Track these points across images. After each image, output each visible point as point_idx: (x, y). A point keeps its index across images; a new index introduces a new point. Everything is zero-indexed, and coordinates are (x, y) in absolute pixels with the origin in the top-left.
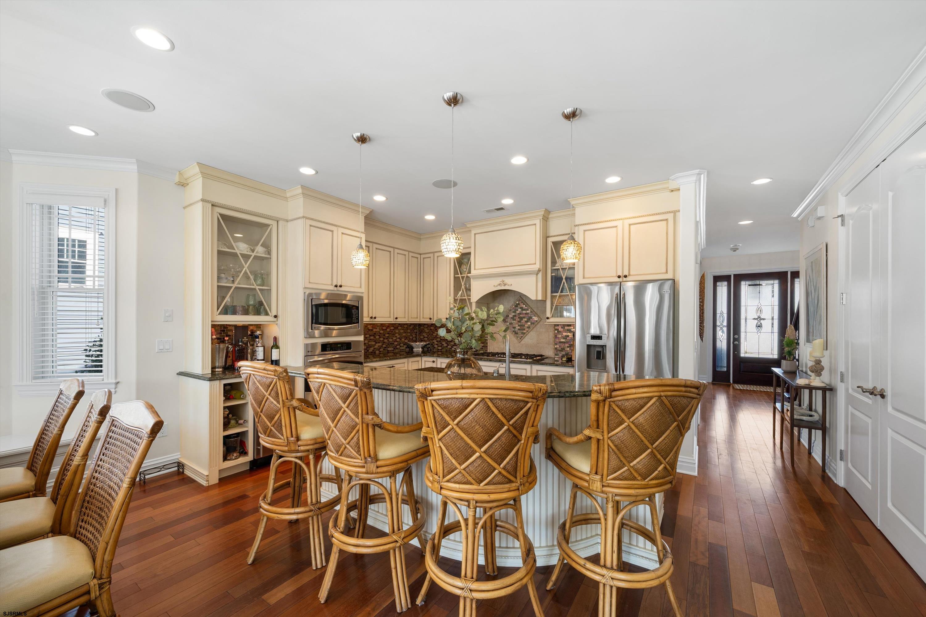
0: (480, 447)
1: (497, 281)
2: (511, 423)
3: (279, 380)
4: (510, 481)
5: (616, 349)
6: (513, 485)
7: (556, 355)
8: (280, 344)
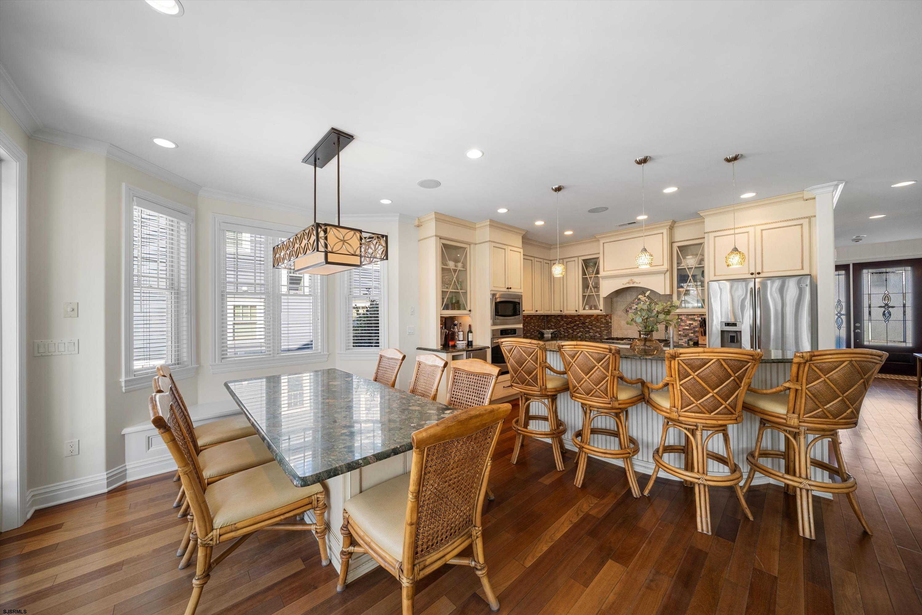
0: (713, 390)
1: (627, 280)
2: (736, 375)
3: (540, 349)
4: (732, 413)
5: (752, 334)
6: (734, 416)
7: (679, 340)
8: (473, 330)
